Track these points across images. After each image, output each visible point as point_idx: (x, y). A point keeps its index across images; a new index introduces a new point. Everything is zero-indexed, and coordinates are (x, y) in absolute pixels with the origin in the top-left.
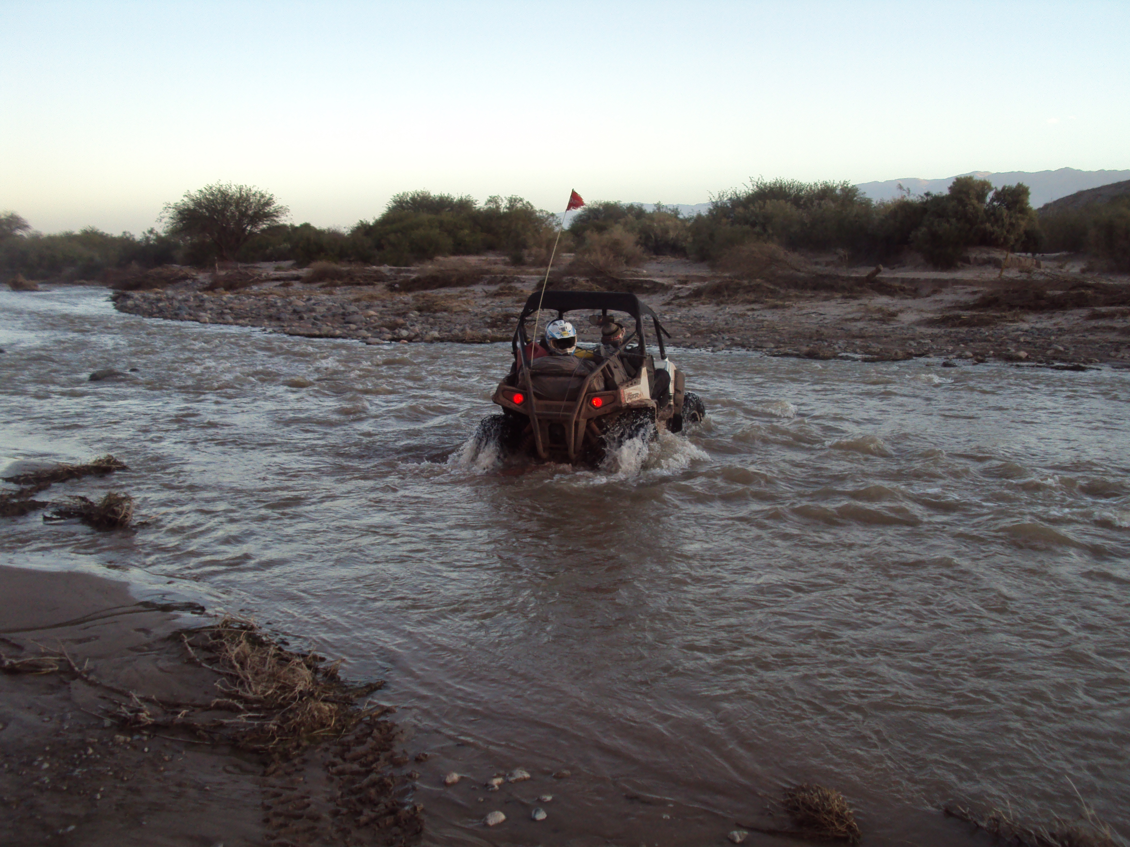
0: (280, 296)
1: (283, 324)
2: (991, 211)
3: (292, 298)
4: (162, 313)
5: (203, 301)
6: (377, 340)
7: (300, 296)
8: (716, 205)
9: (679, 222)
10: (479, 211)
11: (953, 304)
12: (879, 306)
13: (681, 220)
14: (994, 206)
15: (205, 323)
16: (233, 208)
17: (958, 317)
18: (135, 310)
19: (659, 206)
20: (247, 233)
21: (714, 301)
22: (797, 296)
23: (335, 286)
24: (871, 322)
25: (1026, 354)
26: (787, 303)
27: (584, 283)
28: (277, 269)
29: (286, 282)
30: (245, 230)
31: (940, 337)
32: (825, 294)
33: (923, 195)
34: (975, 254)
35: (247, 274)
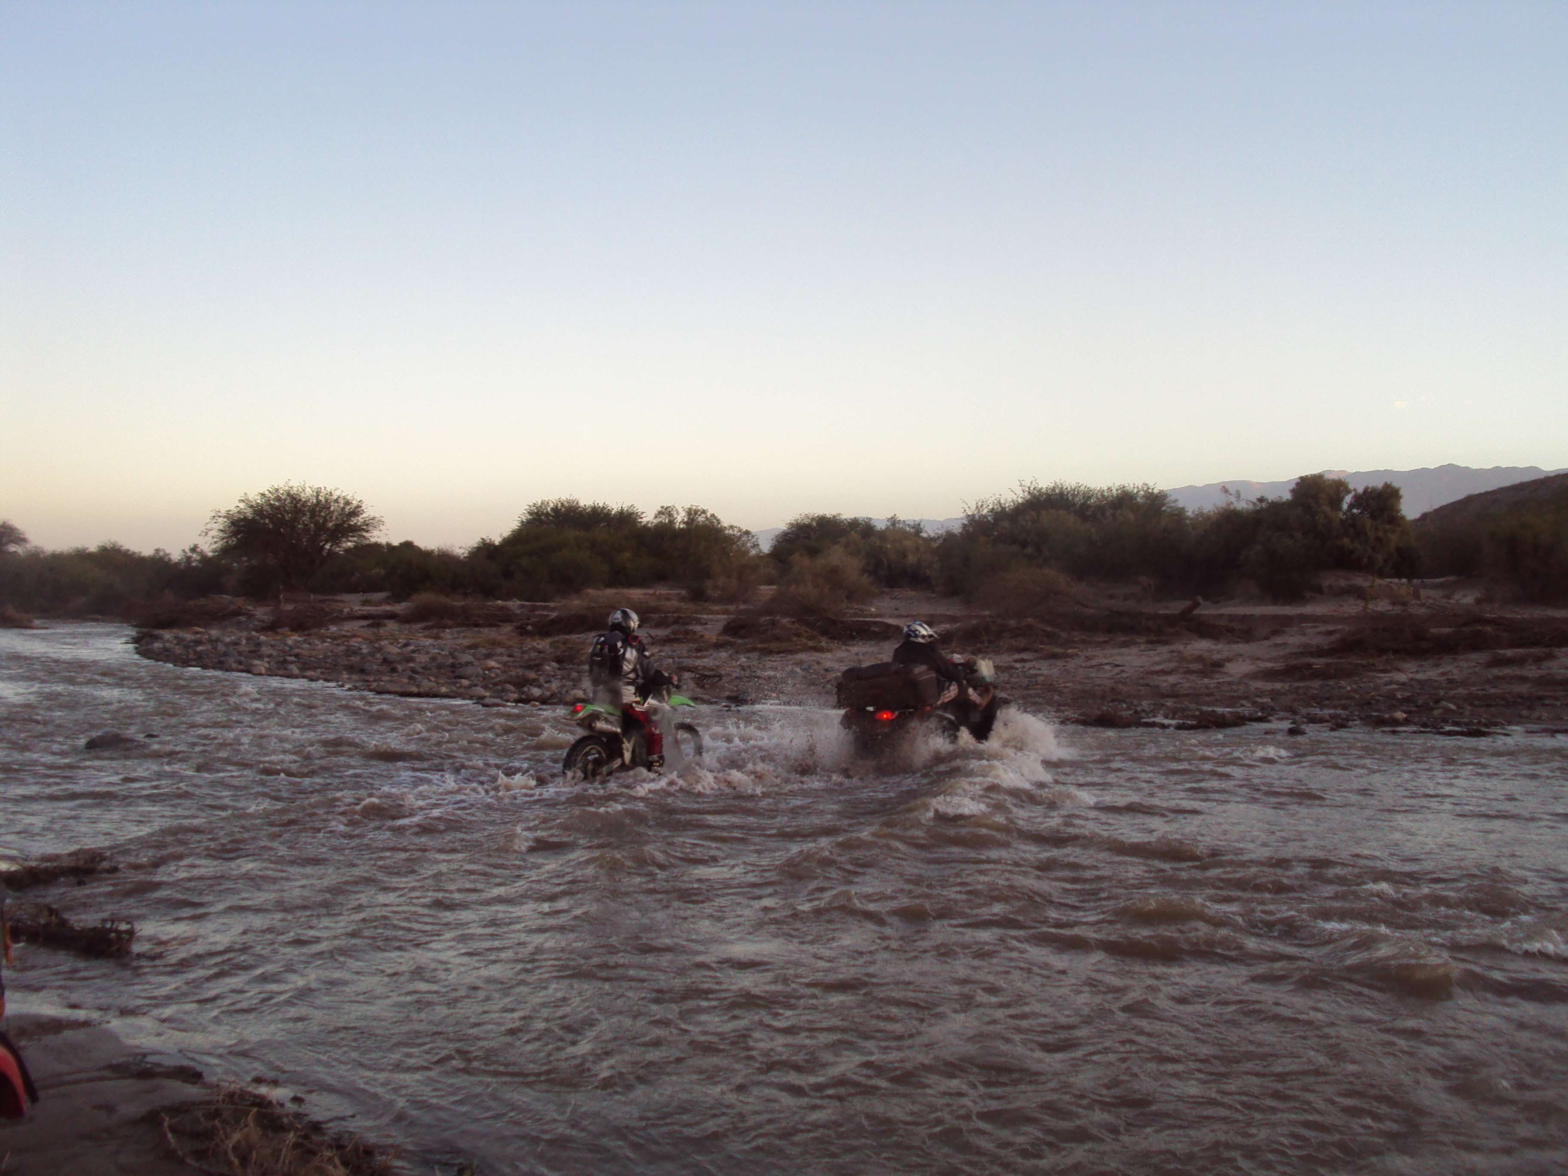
0: (365, 639)
1: (367, 678)
2: (1350, 521)
3: (382, 643)
4: (201, 661)
5: (259, 644)
6: (498, 701)
7: (394, 640)
8: (972, 519)
9: (920, 542)
10: (645, 528)
11: (1301, 650)
12: (1197, 653)
13: (924, 539)
14: (1353, 514)
15: (260, 674)
16: (306, 519)
17: (1309, 666)
18: (164, 656)
19: (893, 521)
20: (325, 553)
21: (969, 649)
22: (1083, 642)
23: (445, 627)
24: (1187, 676)
25: (1404, 715)
26: (1070, 651)
27: (788, 625)
28: (366, 603)
29: (376, 621)
30: (322, 548)
31: (1284, 694)
32: (1123, 639)
33: (1255, 500)
34: (1330, 580)
35: (323, 610)
